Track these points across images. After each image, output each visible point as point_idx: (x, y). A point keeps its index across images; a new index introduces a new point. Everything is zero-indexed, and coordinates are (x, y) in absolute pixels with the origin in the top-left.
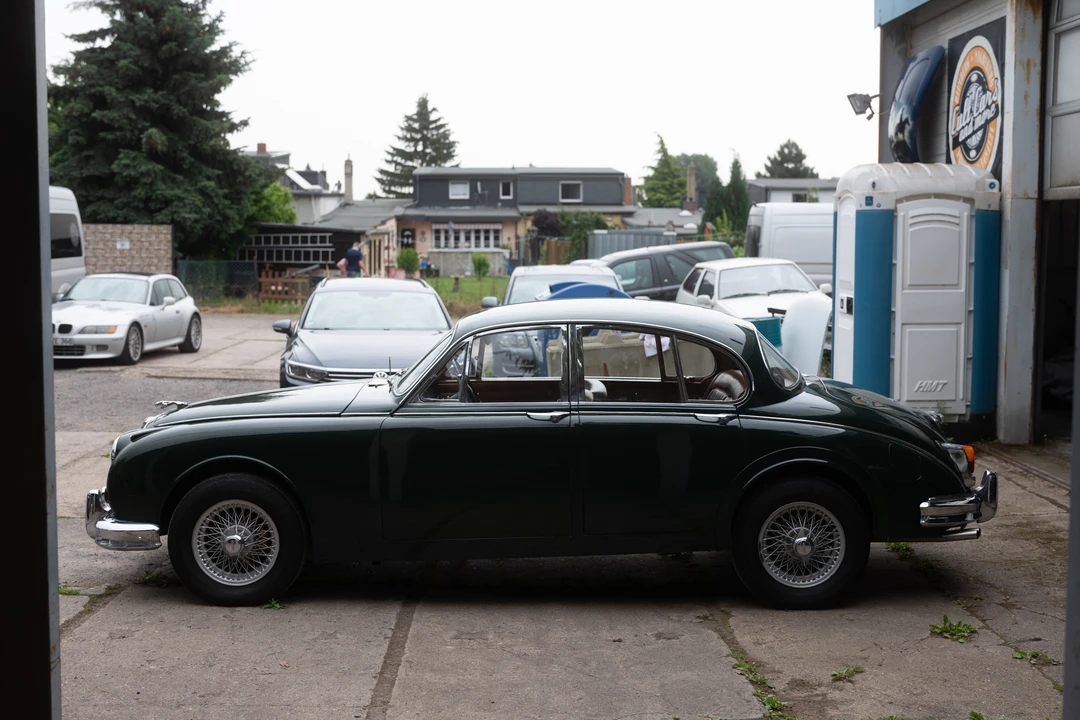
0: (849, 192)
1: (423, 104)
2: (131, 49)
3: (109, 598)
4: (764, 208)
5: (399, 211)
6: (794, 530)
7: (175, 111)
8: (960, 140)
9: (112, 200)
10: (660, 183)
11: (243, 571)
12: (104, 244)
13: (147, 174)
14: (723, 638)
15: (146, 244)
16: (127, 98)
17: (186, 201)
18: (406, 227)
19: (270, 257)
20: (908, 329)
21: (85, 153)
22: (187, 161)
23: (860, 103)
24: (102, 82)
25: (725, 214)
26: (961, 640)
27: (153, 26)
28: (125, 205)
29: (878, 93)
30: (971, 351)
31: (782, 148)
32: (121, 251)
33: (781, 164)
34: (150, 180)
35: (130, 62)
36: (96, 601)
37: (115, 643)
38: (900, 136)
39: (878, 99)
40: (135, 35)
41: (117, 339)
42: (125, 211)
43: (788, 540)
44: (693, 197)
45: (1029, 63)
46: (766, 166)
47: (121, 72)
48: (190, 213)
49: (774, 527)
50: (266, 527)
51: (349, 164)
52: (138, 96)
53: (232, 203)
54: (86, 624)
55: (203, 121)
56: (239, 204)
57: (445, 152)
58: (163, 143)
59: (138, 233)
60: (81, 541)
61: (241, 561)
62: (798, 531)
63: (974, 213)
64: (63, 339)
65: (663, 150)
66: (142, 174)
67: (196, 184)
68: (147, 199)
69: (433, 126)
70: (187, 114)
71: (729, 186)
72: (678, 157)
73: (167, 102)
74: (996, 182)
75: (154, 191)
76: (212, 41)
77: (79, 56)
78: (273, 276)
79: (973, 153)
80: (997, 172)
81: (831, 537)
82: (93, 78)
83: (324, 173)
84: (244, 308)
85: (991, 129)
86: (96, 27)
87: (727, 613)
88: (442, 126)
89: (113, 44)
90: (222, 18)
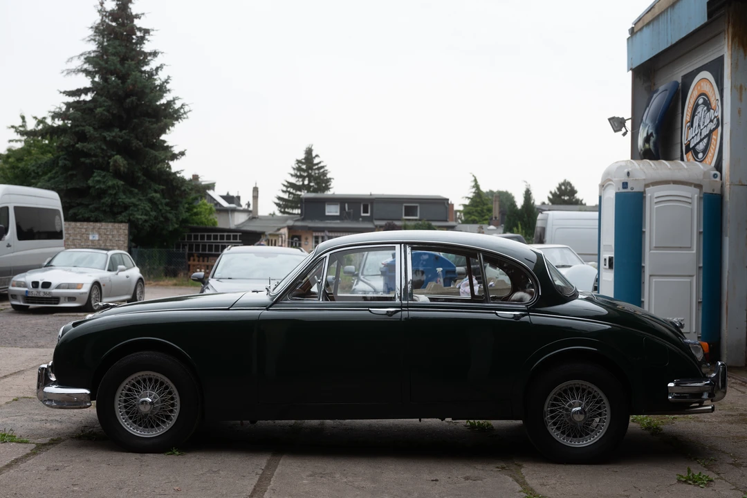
0: (610, 180)
1: (309, 152)
2: (104, 101)
3: (51, 446)
4: (548, 214)
5: (290, 223)
6: (571, 402)
7: (134, 144)
8: (691, 147)
9: (87, 206)
10: (474, 209)
11: (152, 427)
12: (81, 236)
13: (113, 187)
14: (517, 481)
15: (110, 237)
16: (100, 134)
17: (140, 207)
18: (294, 234)
19: (197, 249)
20: (654, 280)
21: (70, 173)
22: (141, 179)
23: (617, 124)
24: (84, 124)
25: (519, 225)
26: (701, 486)
27: (121, 85)
28: (97, 209)
29: (630, 117)
30: (701, 296)
31: (560, 185)
32: (93, 241)
33: (559, 196)
34: (114, 192)
35: (104, 110)
36: (40, 448)
37: (50, 473)
38: (647, 146)
39: (630, 120)
40: (108, 92)
41: (82, 293)
42: (96, 213)
43: (567, 410)
44: (497, 216)
45: (741, 87)
46: (549, 198)
47: (97, 116)
48: (142, 215)
49: (555, 399)
50: (170, 393)
51: (256, 190)
52: (108, 133)
53: (172, 209)
54: (30, 462)
55: (153, 152)
56: (177, 210)
57: (324, 185)
58: (124, 166)
59: (105, 229)
60: (37, 412)
61: (151, 419)
62: (574, 403)
63: (702, 196)
64: (44, 292)
65: (477, 186)
66: (109, 187)
67: (147, 196)
68: (112, 205)
69: (316, 167)
70: (142, 146)
71: (523, 207)
72: (487, 192)
73: (128, 138)
74: (718, 173)
75: (118, 199)
76: (161, 97)
77: (68, 105)
78: (199, 261)
79: (700, 155)
80: (719, 167)
81: (599, 408)
82: (78, 121)
83: (239, 198)
84: (178, 283)
85: (714, 137)
86: (82, 87)
87: (519, 466)
88: (323, 167)
89: (93, 98)
90: (169, 81)
